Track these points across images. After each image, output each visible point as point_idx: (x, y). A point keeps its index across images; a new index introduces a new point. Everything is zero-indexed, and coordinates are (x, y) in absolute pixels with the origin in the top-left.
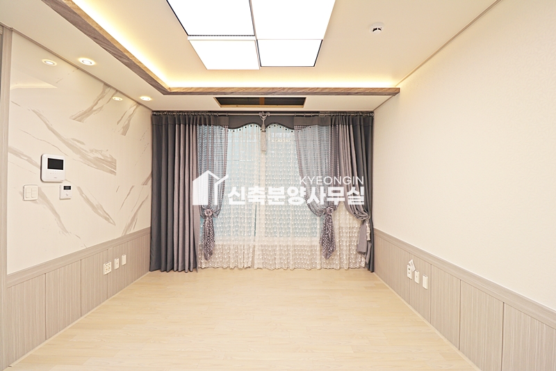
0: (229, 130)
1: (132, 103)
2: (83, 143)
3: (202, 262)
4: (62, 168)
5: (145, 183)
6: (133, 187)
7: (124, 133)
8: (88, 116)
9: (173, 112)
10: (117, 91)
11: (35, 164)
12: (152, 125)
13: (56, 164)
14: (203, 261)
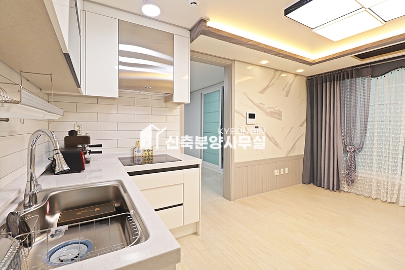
0: (372, 79)
1: (292, 75)
2: (264, 104)
3: (344, 186)
4: (254, 118)
5: (301, 125)
6: (292, 127)
7: (287, 96)
8: (266, 90)
9: (322, 74)
10: (282, 71)
11: (244, 117)
12: (307, 86)
13: (252, 116)
14: (346, 186)
